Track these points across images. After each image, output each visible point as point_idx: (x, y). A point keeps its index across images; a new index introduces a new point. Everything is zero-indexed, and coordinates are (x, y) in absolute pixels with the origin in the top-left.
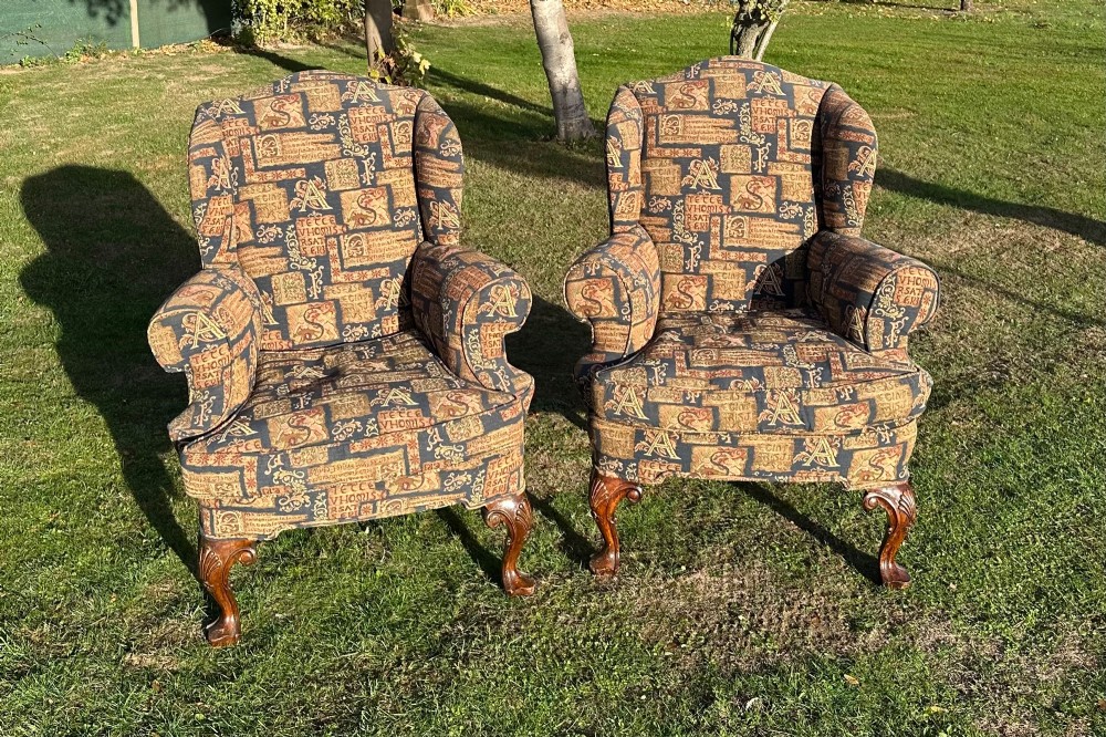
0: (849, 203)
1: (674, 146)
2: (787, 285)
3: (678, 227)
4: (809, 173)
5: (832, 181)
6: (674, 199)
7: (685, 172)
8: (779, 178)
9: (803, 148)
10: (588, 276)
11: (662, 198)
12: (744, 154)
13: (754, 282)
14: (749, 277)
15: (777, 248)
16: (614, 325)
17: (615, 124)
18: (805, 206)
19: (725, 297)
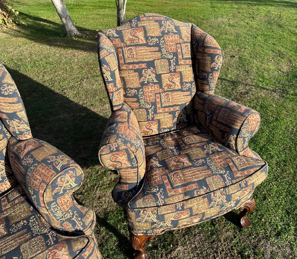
0: (211, 81)
1: (133, 63)
2: (188, 117)
3: (142, 101)
4: (191, 68)
5: (203, 72)
6: (138, 89)
7: (141, 76)
8: (181, 72)
9: (188, 57)
10: (112, 151)
11: (132, 89)
12: (165, 64)
13: (176, 118)
14: (174, 117)
15: (183, 103)
16: (130, 170)
17: (104, 58)
18: (191, 83)
19: (166, 127)
